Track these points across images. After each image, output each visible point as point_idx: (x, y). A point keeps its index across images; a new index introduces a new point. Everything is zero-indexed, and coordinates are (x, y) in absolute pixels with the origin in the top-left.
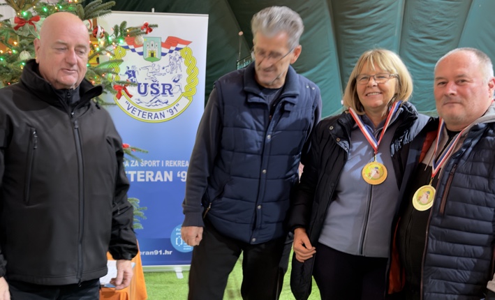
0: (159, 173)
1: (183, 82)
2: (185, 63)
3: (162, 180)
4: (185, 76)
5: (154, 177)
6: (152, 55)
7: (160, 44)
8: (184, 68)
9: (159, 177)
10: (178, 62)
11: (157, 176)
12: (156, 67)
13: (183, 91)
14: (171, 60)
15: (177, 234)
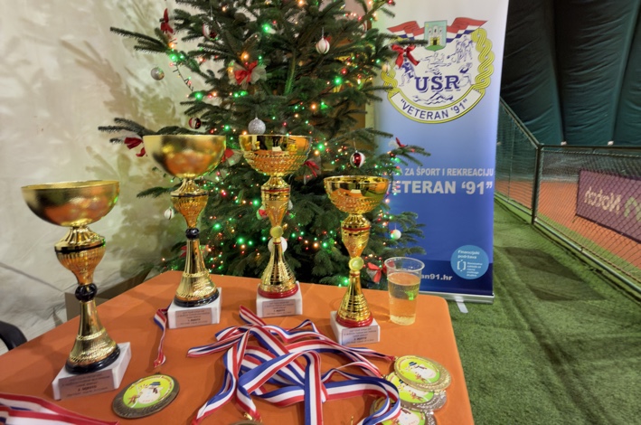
0: (439, 183)
1: (473, 72)
2: (477, 49)
3: (442, 192)
4: (476, 63)
5: (432, 188)
6: (435, 42)
7: (445, 29)
8: (475, 54)
9: (438, 188)
10: (468, 48)
11: (436, 187)
12: (439, 57)
13: (473, 82)
14: (459, 47)
15: (459, 257)
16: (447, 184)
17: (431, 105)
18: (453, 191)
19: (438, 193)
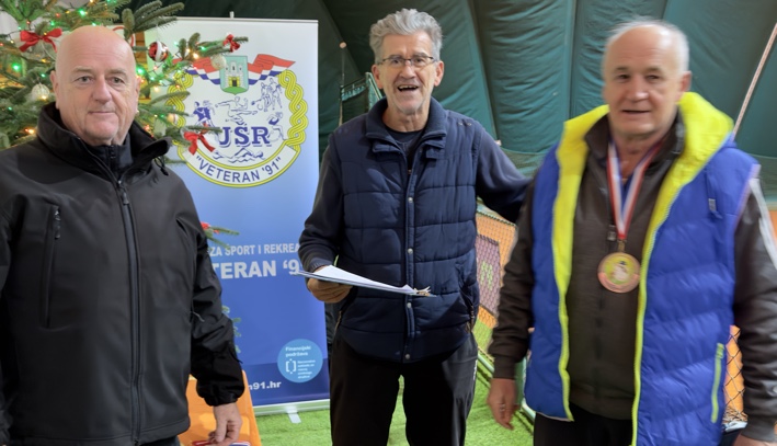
0: (255, 264)
1: (285, 124)
2: (287, 96)
3: (260, 275)
4: (287, 114)
5: (247, 271)
6: (235, 83)
7: (246, 66)
8: (285, 102)
9: (255, 271)
10: (275, 94)
11: (252, 269)
12: (242, 102)
13: (286, 137)
14: (265, 91)
15: (287, 355)
16: (265, 264)
17: (237, 164)
18: (273, 273)
19: (255, 276)
